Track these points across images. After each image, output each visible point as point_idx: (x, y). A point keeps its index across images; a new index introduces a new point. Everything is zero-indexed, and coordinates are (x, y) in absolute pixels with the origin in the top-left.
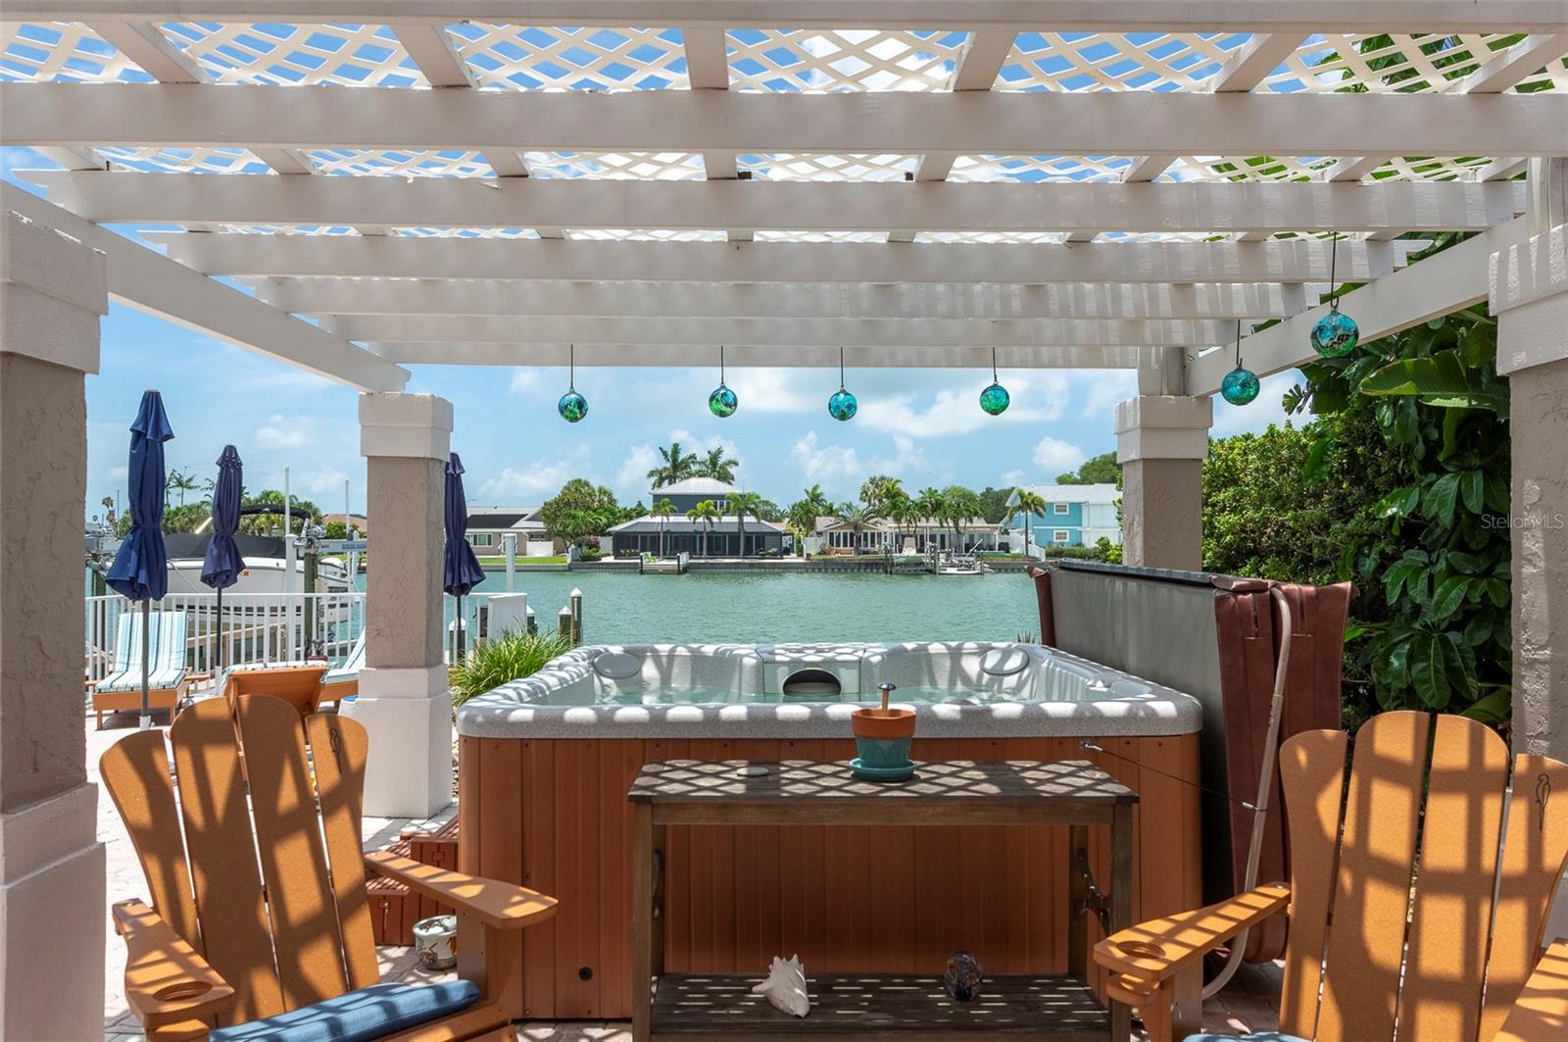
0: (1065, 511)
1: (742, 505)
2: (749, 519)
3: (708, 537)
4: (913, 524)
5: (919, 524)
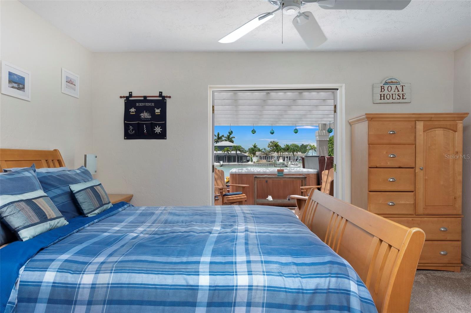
1: (237, 148)
2: (238, 152)
3: (228, 157)
4: (282, 154)
5: (284, 154)
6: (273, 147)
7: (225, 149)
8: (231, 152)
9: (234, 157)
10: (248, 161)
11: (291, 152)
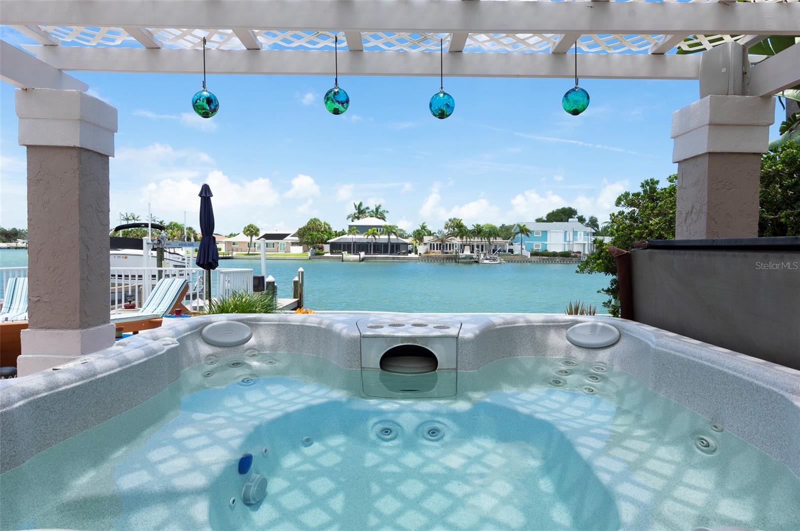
0: (539, 234)
1: (389, 230)
2: (393, 237)
3: (374, 245)
4: (469, 240)
5: (472, 240)
6: (454, 229)
7: (370, 230)
8: (379, 236)
9: (386, 245)
10: (410, 252)
11: (486, 238)
